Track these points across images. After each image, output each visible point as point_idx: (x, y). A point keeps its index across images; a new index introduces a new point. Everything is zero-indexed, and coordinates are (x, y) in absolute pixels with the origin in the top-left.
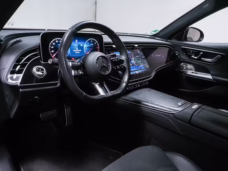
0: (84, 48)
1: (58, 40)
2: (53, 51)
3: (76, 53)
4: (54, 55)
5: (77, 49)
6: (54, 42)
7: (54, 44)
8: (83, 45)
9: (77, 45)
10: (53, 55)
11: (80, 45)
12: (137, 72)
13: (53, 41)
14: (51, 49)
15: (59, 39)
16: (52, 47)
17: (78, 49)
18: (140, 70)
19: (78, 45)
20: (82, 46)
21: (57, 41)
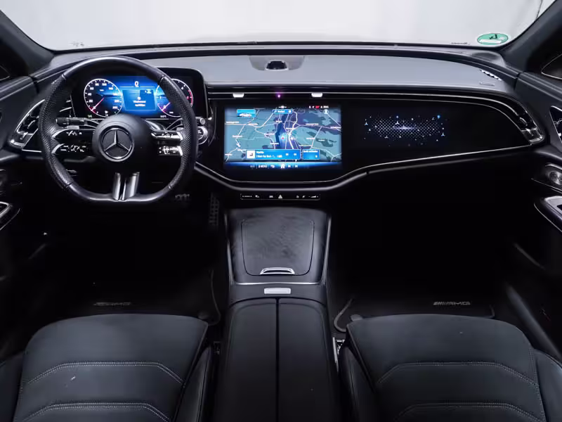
0: (156, 98)
1: (98, 82)
2: (91, 101)
3: (136, 105)
4: (94, 108)
5: (139, 98)
6: (93, 85)
7: (92, 89)
8: (152, 91)
9: (138, 91)
10: (92, 108)
11: (144, 91)
12: (283, 165)
13: (90, 84)
14: (88, 98)
15: (100, 80)
16: (90, 94)
17: (141, 100)
18: (298, 161)
19: (141, 91)
20: (149, 92)
21: (97, 84)
